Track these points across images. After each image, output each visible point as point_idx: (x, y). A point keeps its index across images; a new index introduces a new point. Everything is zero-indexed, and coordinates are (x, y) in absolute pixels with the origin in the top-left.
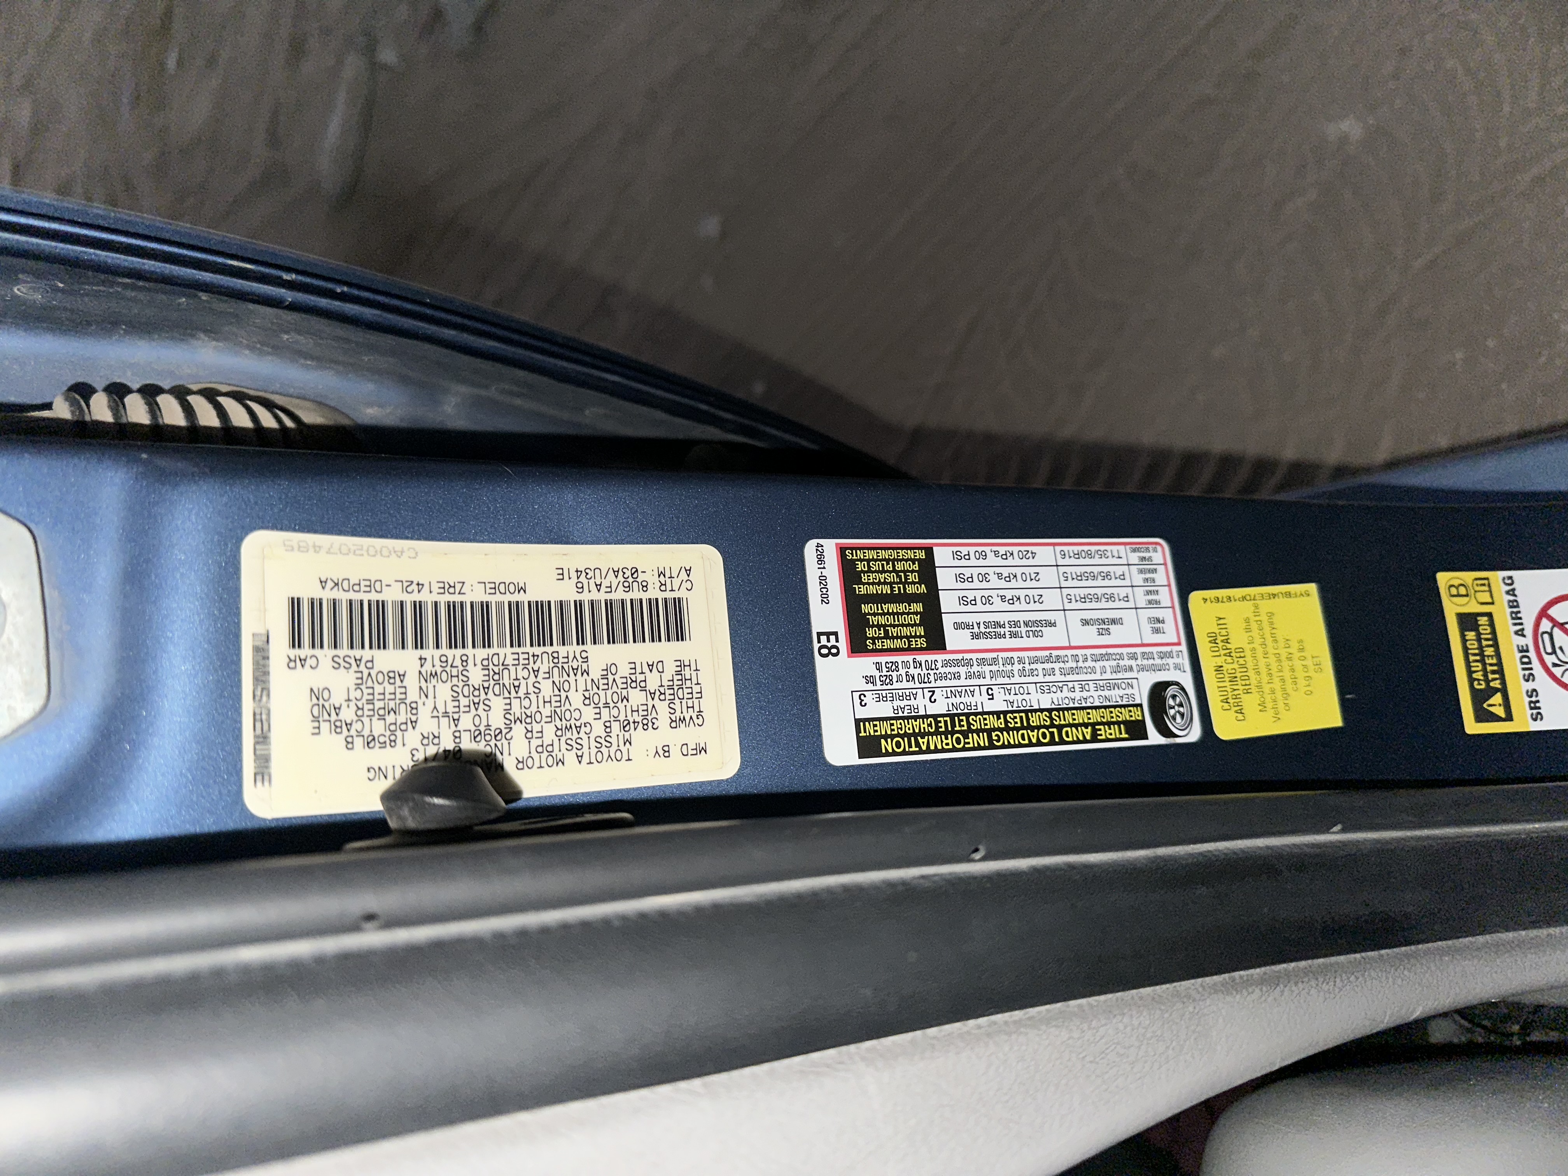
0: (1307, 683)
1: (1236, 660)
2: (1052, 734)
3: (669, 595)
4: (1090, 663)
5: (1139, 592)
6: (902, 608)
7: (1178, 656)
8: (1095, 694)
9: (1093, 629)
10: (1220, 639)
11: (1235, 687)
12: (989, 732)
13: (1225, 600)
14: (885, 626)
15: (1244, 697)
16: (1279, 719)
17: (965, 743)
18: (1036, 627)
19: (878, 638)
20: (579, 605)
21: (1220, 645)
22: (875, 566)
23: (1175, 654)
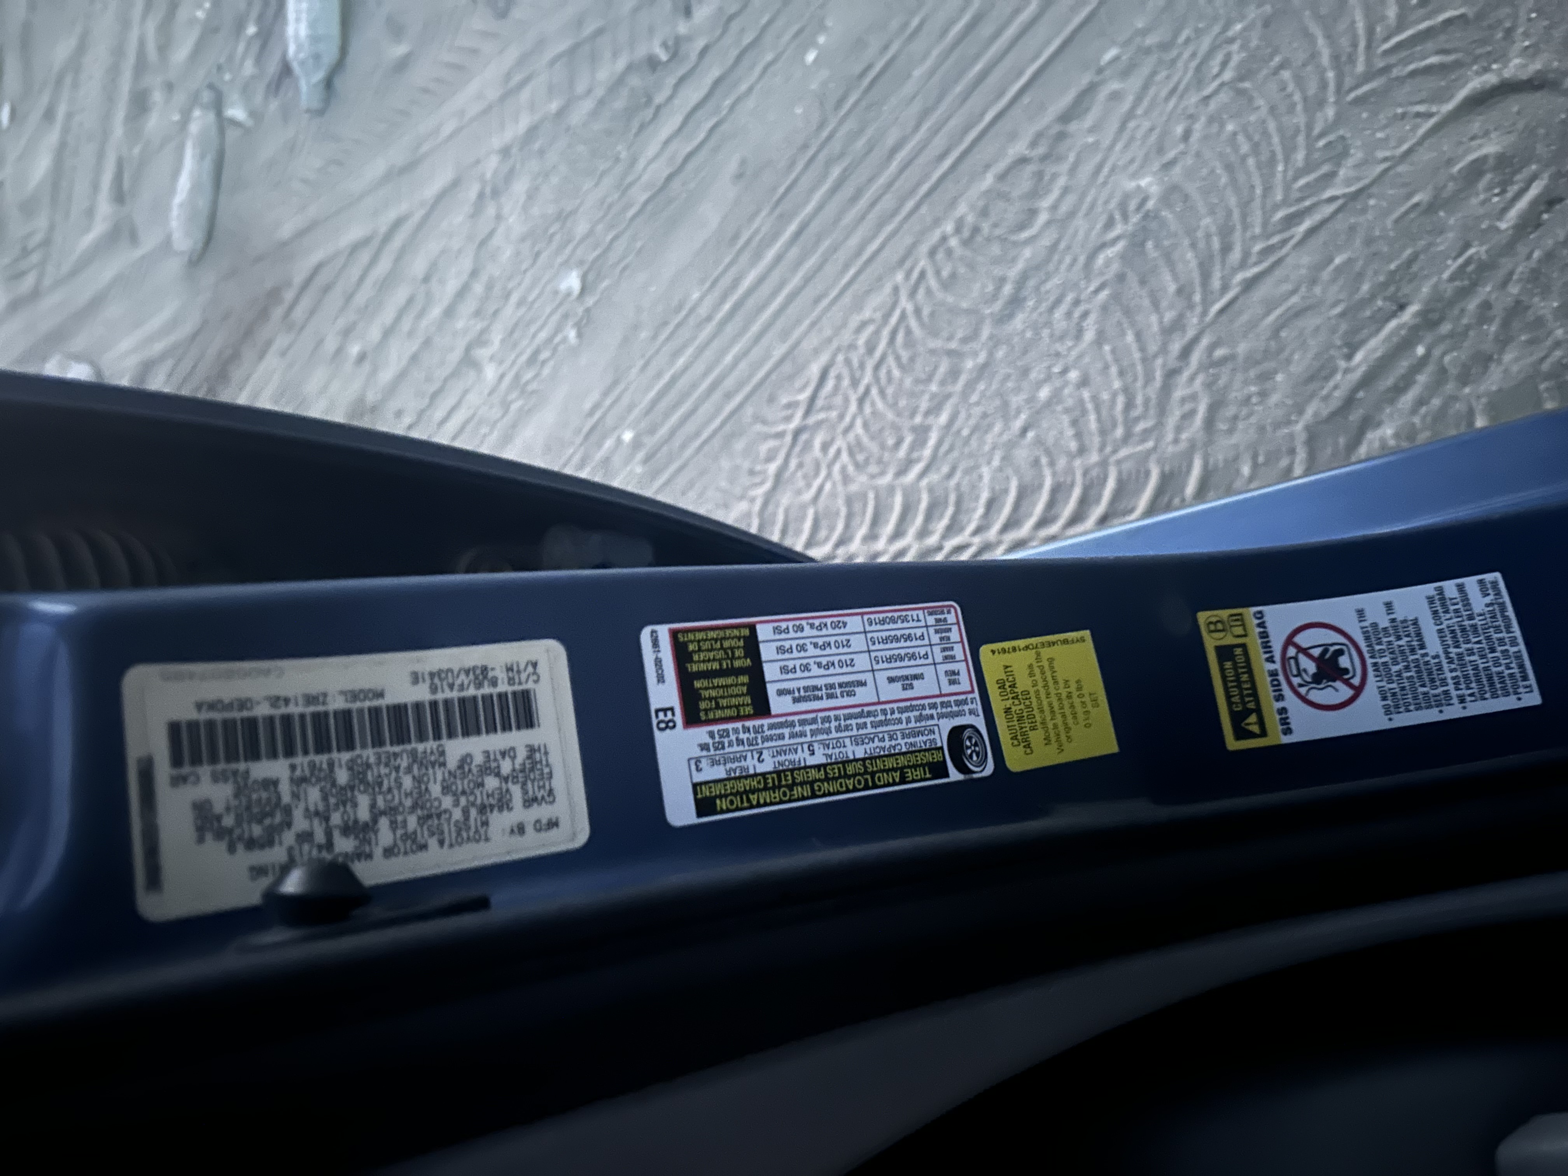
0: (1086, 717)
1: (1022, 701)
2: (866, 780)
3: (517, 688)
4: (897, 715)
5: (937, 650)
6: (730, 681)
7: (972, 703)
8: (902, 742)
9: (898, 685)
10: (1008, 684)
11: (1023, 725)
12: (812, 783)
13: (1011, 650)
14: (716, 698)
15: (1031, 734)
16: (1063, 750)
17: (791, 796)
18: (848, 688)
19: (711, 709)
20: (434, 704)
21: (1009, 690)
22: (706, 646)
23: (969, 701)
